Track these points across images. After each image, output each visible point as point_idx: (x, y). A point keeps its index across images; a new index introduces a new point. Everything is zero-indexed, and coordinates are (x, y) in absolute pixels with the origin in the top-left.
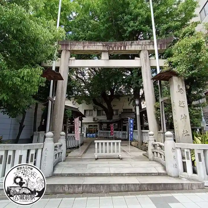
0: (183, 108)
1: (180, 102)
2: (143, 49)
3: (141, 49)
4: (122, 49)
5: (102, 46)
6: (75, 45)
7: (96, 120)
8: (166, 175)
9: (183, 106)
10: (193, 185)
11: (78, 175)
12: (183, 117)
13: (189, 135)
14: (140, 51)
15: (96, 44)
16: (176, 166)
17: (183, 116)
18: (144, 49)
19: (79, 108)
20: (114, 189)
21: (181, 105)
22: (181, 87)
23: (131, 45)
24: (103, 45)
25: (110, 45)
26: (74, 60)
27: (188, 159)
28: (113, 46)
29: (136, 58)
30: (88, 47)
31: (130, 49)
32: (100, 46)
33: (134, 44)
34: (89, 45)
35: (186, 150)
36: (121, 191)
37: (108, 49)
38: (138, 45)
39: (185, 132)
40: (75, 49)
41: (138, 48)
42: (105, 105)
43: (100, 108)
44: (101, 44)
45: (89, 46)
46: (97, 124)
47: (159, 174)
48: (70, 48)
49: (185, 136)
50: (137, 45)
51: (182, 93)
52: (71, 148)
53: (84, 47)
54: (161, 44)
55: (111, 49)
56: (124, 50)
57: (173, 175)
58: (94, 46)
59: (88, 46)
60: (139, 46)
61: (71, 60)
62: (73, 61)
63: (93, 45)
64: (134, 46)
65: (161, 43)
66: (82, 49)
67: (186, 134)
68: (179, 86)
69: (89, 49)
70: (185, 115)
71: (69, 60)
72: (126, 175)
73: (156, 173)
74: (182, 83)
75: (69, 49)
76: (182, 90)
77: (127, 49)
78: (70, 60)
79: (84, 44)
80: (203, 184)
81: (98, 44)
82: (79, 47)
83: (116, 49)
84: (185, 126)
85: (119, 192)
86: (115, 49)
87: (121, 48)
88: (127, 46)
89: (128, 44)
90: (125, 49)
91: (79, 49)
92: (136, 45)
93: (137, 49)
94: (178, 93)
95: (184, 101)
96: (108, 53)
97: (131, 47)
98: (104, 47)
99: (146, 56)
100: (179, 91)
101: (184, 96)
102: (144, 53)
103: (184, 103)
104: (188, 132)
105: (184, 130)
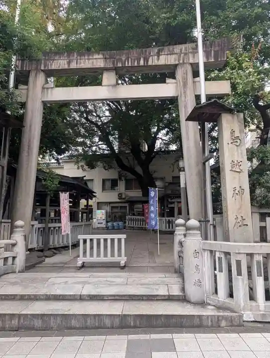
0: (238, 173)
1: (233, 163)
2: (181, 62)
3: (177, 63)
4: (142, 63)
5: (102, 60)
6: (54, 60)
7: (123, 197)
8: (183, 299)
9: (239, 170)
10: (220, 318)
11: (22, 298)
12: (237, 192)
13: (247, 225)
14: (176, 66)
15: (93, 56)
16: (199, 283)
17: (238, 189)
18: (183, 61)
19: (85, 176)
20: (74, 323)
21: (234, 169)
22: (237, 134)
23: (158, 56)
24: (105, 58)
25: (118, 57)
26: (52, 88)
27: (221, 271)
28: (124, 59)
29: (168, 80)
30: (77, 63)
31: (156, 62)
32: (99, 60)
33: (163, 53)
34: (79, 58)
35: (218, 255)
36: (87, 328)
37: (114, 65)
38: (173, 54)
40: (53, 67)
41: (171, 60)
42: (139, 170)
43: (130, 176)
44: (101, 56)
45: (79, 60)
46: (127, 205)
47: (170, 298)
48: (45, 67)
49: (240, 226)
50: (170, 54)
51: (238, 144)
52: (59, 247)
53: (69, 63)
54: (218, 51)
55: (120, 65)
56: (144, 66)
57: (193, 300)
58: (88, 59)
59: (77, 61)
60: (174, 56)
61: (47, 88)
62: (50, 90)
63: (86, 58)
64: (164, 56)
65: (217, 48)
66: (66, 67)
67: (240, 224)
68: (233, 132)
69: (79, 66)
70: (240, 187)
71: (43, 88)
72: (109, 298)
73: (164, 296)
75: (42, 68)
76: (238, 141)
77: (150, 63)
78: (46, 90)
79: (69, 57)
80: (241, 316)
81: (96, 56)
82: (60, 63)
83: (130, 65)
84: (240, 208)
85: (82, 328)
86: (127, 65)
87: (138, 63)
88: (151, 57)
89: (152, 54)
90: (147, 63)
91: (60, 68)
92: (167, 55)
93: (169, 63)
94: (230, 145)
95: (241, 162)
96: (115, 72)
97: (158, 59)
98: (106, 61)
99: (185, 75)
100: (232, 141)
101: (241, 150)
102: (183, 69)
103: (241, 165)
104: (245, 219)
105: (237, 216)
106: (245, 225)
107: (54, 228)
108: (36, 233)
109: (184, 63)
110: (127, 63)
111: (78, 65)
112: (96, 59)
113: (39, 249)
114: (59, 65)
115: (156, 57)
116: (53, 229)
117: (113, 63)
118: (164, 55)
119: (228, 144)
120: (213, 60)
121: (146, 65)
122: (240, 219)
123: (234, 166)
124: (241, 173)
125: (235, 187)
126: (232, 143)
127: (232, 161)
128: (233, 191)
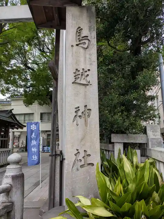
0: (84, 87)
1: (78, 73)
9: (85, 82)
12: (80, 113)
13: (93, 165)
17: (82, 109)
21: (78, 81)
22: (85, 33)
39: (80, 157)
49: (82, 166)
67: (83, 163)
68: (80, 30)
70: (86, 106)
74: (90, 22)
76: (87, 41)
84: (82, 139)
94: (75, 47)
95: (89, 70)
100: (78, 43)
101: (90, 55)
103: (88, 75)
104: (89, 155)
105: (78, 150)
106: (89, 164)
119: (72, 46)
122: (82, 154)
123: (78, 76)
124: (87, 87)
125: (79, 107)
126: (77, 45)
127: (77, 70)
128: (76, 112)
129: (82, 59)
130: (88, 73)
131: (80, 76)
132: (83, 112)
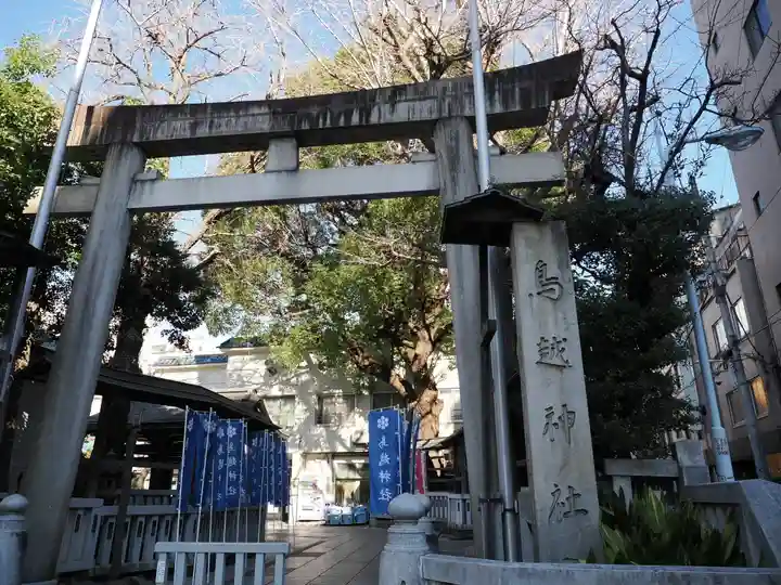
0: (558, 370)
2: (445, 114)
3: (434, 116)
4: (355, 119)
5: (267, 117)
6: (162, 122)
9: (559, 362)
12: (555, 419)
13: (585, 512)
14: (433, 123)
15: (247, 110)
17: (558, 412)
18: (450, 113)
21: (546, 360)
23: (393, 106)
24: (274, 113)
25: (301, 111)
26: (152, 180)
28: (315, 113)
29: (415, 156)
30: (210, 127)
31: (387, 119)
32: (260, 118)
33: (404, 98)
34: (215, 115)
37: (292, 128)
38: (425, 99)
39: (562, 498)
40: (160, 136)
41: (422, 112)
44: (264, 109)
45: (216, 120)
48: (141, 137)
49: (566, 515)
50: (420, 100)
51: (555, 296)
53: (194, 127)
54: (529, 89)
55: (305, 126)
56: (359, 126)
58: (237, 117)
59: (212, 122)
60: (428, 104)
61: (143, 182)
62: (147, 186)
63: (232, 114)
64: (407, 104)
65: (527, 84)
66: (188, 135)
69: (215, 132)
70: (564, 406)
71: (134, 182)
75: (135, 140)
76: (556, 287)
77: (374, 119)
78: (139, 184)
79: (195, 115)
81: (254, 110)
82: (174, 127)
83: (328, 124)
84: (565, 465)
86: (321, 127)
87: (348, 119)
88: (376, 108)
89: (377, 100)
90: (369, 115)
91: (174, 138)
92: (414, 100)
93: (417, 118)
94: (536, 299)
95: (565, 340)
96: (294, 141)
97: (393, 111)
98: (275, 119)
99: (454, 143)
100: (540, 290)
102: (448, 130)
103: (563, 349)
104: (579, 495)
105: (556, 486)
106: (579, 511)
107: (148, 517)
108: (94, 531)
109: (450, 117)
110: (321, 121)
111: (214, 130)
112: (253, 115)
113: (98, 572)
114: (171, 132)
115: (388, 106)
116: (143, 520)
117: (291, 124)
118: (406, 101)
119: (531, 295)
120: (518, 108)
121: (364, 123)
122: (565, 494)
123: (546, 351)
124: (565, 370)
125: (551, 408)
126: (539, 294)
127: (542, 338)
128: (547, 416)
129: (551, 320)
130: (563, 345)
131: (549, 350)
132: (560, 418)
